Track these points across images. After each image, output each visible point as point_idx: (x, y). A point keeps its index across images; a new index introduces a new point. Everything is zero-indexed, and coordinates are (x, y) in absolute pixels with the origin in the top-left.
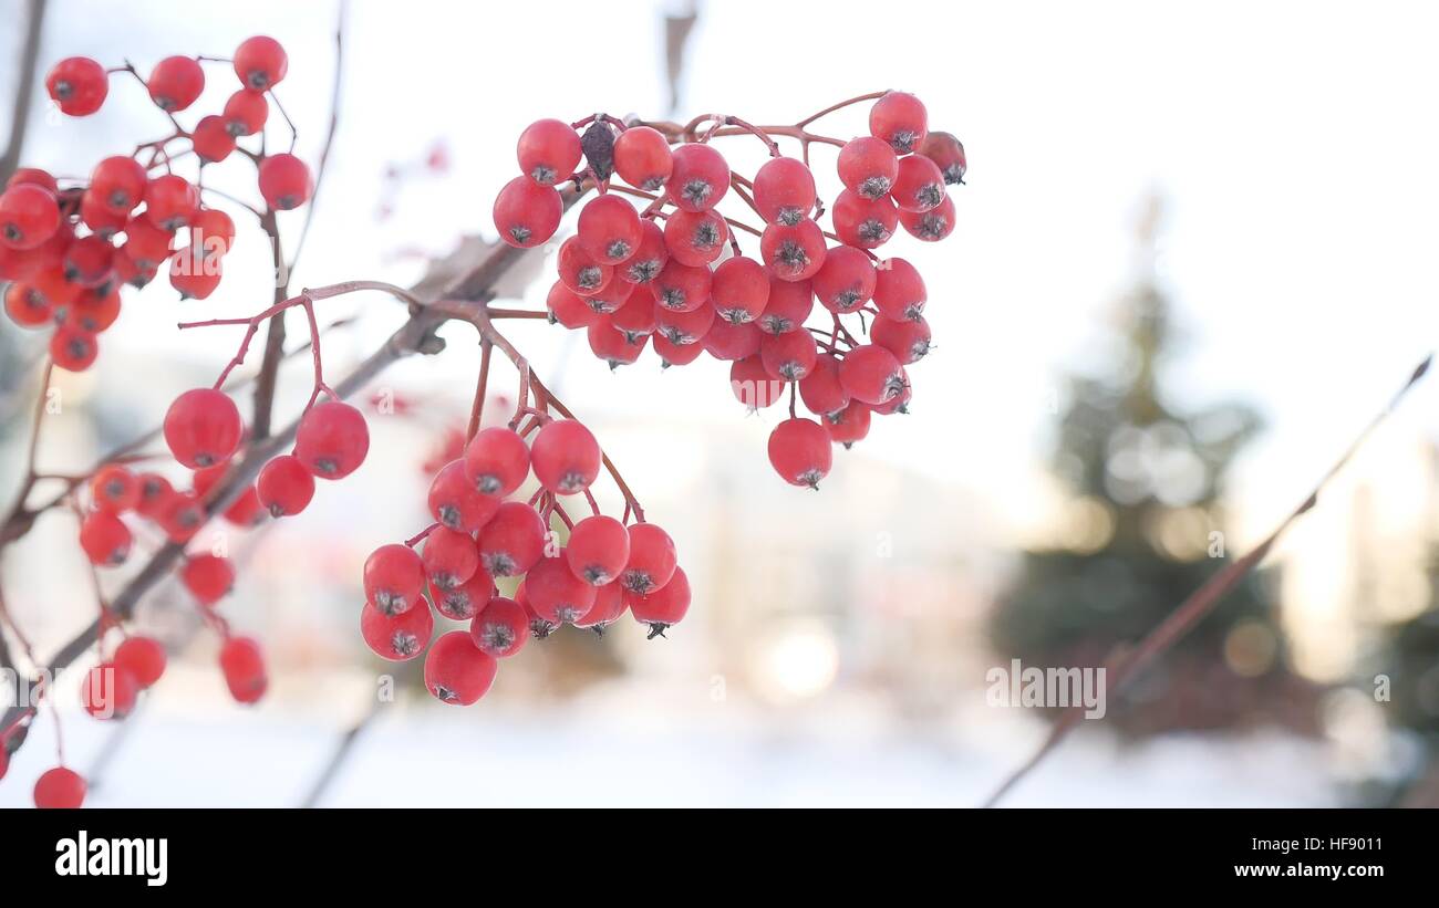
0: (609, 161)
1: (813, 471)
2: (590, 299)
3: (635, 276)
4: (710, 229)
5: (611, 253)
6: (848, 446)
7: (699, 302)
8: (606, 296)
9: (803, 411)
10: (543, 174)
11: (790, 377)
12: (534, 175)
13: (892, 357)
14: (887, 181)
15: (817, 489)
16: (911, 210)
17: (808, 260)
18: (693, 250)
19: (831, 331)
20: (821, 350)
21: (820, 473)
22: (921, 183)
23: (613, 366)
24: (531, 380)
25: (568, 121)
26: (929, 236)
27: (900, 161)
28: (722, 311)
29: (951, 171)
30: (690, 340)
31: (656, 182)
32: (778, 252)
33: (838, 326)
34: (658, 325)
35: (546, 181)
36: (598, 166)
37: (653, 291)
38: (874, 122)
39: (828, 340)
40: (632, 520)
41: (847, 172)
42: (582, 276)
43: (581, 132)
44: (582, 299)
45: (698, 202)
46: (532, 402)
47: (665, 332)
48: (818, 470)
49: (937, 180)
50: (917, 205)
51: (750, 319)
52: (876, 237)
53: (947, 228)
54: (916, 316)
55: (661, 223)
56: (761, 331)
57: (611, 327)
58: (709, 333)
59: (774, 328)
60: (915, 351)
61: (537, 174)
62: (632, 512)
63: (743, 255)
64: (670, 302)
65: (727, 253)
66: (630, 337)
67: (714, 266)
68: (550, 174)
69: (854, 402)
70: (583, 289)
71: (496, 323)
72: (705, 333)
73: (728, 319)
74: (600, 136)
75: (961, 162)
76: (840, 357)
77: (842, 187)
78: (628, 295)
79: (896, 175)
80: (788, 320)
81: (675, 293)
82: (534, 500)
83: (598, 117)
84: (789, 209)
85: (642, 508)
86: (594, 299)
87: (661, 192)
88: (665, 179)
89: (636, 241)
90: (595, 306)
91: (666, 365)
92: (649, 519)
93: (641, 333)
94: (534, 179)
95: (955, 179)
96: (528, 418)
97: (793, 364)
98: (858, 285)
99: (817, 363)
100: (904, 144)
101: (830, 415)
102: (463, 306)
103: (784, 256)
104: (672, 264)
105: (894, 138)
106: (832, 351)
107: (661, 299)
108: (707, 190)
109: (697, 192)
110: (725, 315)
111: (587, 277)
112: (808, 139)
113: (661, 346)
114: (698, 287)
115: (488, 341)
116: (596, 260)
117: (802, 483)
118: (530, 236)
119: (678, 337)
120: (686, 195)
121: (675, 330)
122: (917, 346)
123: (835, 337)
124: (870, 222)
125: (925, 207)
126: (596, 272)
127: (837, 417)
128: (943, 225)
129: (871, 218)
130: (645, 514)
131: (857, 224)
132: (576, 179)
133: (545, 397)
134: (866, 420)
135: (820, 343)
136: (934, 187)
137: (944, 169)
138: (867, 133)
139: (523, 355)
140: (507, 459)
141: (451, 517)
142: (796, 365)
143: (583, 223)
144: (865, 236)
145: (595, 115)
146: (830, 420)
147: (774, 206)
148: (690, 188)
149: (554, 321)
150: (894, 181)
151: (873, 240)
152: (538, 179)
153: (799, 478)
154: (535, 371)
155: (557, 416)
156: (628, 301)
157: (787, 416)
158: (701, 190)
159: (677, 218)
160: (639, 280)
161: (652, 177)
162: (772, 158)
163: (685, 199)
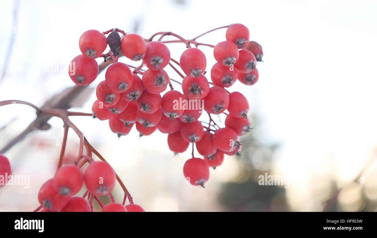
0: (119, 48)
1: (202, 180)
2: (110, 108)
3: (129, 98)
4: (162, 78)
5: (120, 88)
6: (215, 168)
7: (156, 109)
8: (117, 106)
9: (197, 155)
10: (90, 53)
11: (193, 141)
12: (86, 53)
13: (235, 133)
14: (235, 59)
15: (204, 187)
16: (242, 72)
17: (202, 92)
18: (155, 87)
19: (208, 122)
20: (205, 130)
21: (205, 181)
22: (247, 61)
23: (119, 136)
24: (85, 142)
25: (101, 31)
26: (249, 83)
27: (240, 51)
28: (166, 113)
29: (258, 56)
30: (152, 125)
31: (140, 57)
32: (190, 88)
33: (211, 120)
34: (139, 119)
35: (91, 56)
36: (114, 50)
37: (137, 105)
38: (227, 36)
39: (207, 126)
40: (127, 202)
41: (217, 55)
42: (107, 98)
43: (107, 36)
44: (107, 108)
45: (157, 66)
46: (85, 152)
47: (141, 122)
48: (204, 180)
49: (254, 60)
50: (246, 70)
51: (178, 116)
52: (229, 83)
53: (256, 80)
54: (245, 115)
55: (141, 76)
56: (181, 122)
57: (118, 120)
58: (160, 122)
59: (187, 120)
60: (244, 130)
61: (88, 53)
62: (127, 198)
63: (174, 90)
64: (144, 109)
65: (168, 89)
66: (126, 124)
67: (162, 94)
68: (93, 53)
69: (218, 151)
70: (107, 104)
71: (71, 118)
72: (159, 122)
73: (168, 116)
74: (115, 37)
75: (261, 53)
76: (213, 133)
77: (216, 62)
78: (127, 106)
79: (238, 56)
80: (193, 117)
81: (146, 106)
82: (85, 195)
83: (114, 30)
84: (196, 69)
85: (132, 197)
86: (112, 107)
87: (141, 61)
88: (143, 56)
89: (131, 82)
90: (112, 111)
91: (141, 136)
92: (135, 202)
93: (131, 122)
94: (86, 55)
95: (259, 60)
96: (83, 159)
97: (194, 135)
98: (223, 102)
99: (204, 135)
100: (241, 44)
101: (209, 156)
102: (57, 111)
103: (193, 90)
104: (145, 93)
105: (237, 42)
106: (209, 130)
107: (140, 108)
108: (161, 61)
109: (157, 62)
110: (167, 115)
111: (109, 98)
112: (197, 44)
113: (139, 127)
114: (156, 103)
115: (67, 125)
116: (113, 90)
117: (198, 185)
118: (84, 80)
119: (147, 124)
120: (152, 63)
121: (146, 121)
122: (245, 128)
123: (210, 124)
124: (227, 76)
125: (249, 71)
126: (113, 96)
127: (211, 157)
128: (254, 79)
129: (227, 75)
130: (133, 199)
131: (221, 78)
132: (104, 56)
133: (91, 149)
134: (222, 158)
135: (205, 127)
136: (253, 62)
137: (256, 56)
138: (225, 39)
139: (81, 132)
140: (73, 180)
141: (48, 205)
142: (196, 136)
143: (107, 75)
144: (225, 82)
145: (113, 29)
146: (208, 158)
147: (190, 68)
148: (154, 60)
149: (94, 117)
150: (238, 59)
151: (227, 84)
152: (88, 55)
153: (196, 183)
154: (86, 137)
155: (96, 159)
156: (126, 109)
157: (191, 157)
158: (158, 61)
159: (148, 73)
160: (131, 100)
161: (137, 54)
162: (187, 49)
163: (152, 65)
